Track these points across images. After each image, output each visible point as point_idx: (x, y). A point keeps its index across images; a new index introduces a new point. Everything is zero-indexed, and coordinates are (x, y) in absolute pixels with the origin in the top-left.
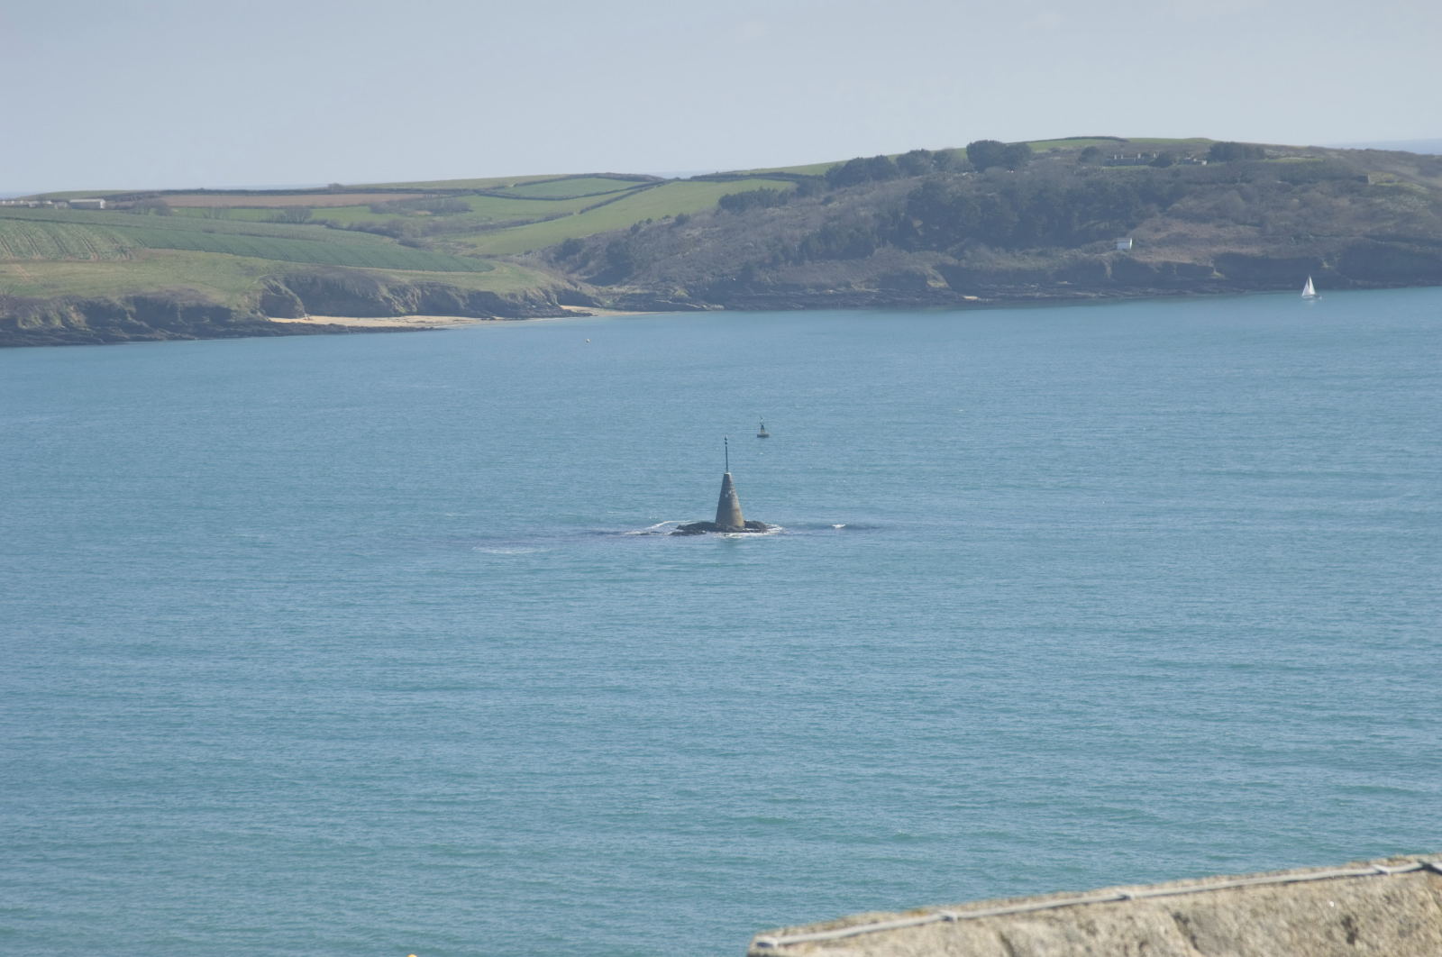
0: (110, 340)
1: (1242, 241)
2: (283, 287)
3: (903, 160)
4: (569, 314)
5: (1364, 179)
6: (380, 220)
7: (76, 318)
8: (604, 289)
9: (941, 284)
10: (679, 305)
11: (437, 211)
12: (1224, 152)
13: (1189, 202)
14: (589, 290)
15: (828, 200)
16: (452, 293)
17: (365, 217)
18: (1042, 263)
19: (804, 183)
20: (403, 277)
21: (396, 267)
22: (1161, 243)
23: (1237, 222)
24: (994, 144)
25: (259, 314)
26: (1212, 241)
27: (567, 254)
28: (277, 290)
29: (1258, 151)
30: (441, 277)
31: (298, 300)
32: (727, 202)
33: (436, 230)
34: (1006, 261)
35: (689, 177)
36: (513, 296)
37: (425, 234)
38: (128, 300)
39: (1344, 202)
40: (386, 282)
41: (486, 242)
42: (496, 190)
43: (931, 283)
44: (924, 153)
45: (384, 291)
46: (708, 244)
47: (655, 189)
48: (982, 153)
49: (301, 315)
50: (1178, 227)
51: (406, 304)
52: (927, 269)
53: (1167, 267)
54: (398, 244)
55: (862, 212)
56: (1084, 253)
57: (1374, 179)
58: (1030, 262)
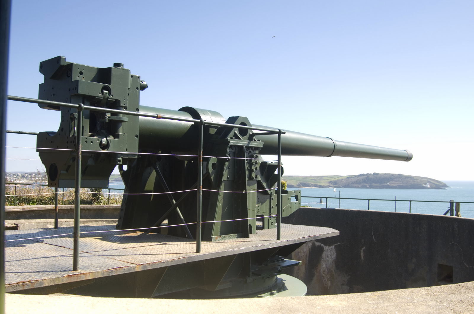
1: (401, 184)
3: (366, 174)
5: (413, 178)
6: (314, 179)
9: (369, 187)
11: (320, 178)
12: (399, 175)
13: (395, 180)
15: (358, 178)
18: (379, 185)
19: (355, 176)
21: (312, 182)
22: (392, 184)
23: (400, 182)
26: (397, 184)
27: (331, 182)
28: (299, 184)
29: (403, 175)
30: (316, 183)
31: (301, 185)
32: (347, 178)
33: (319, 180)
36: (324, 186)
39: (411, 180)
40: (311, 184)
41: (323, 181)
42: (327, 177)
44: (369, 174)
46: (345, 181)
47: (341, 177)
48: (374, 174)
49: (301, 187)
50: (394, 182)
52: (367, 185)
53: (392, 186)
54: (314, 181)
55: (361, 179)
56: (384, 184)
57: (414, 178)
58: (378, 185)
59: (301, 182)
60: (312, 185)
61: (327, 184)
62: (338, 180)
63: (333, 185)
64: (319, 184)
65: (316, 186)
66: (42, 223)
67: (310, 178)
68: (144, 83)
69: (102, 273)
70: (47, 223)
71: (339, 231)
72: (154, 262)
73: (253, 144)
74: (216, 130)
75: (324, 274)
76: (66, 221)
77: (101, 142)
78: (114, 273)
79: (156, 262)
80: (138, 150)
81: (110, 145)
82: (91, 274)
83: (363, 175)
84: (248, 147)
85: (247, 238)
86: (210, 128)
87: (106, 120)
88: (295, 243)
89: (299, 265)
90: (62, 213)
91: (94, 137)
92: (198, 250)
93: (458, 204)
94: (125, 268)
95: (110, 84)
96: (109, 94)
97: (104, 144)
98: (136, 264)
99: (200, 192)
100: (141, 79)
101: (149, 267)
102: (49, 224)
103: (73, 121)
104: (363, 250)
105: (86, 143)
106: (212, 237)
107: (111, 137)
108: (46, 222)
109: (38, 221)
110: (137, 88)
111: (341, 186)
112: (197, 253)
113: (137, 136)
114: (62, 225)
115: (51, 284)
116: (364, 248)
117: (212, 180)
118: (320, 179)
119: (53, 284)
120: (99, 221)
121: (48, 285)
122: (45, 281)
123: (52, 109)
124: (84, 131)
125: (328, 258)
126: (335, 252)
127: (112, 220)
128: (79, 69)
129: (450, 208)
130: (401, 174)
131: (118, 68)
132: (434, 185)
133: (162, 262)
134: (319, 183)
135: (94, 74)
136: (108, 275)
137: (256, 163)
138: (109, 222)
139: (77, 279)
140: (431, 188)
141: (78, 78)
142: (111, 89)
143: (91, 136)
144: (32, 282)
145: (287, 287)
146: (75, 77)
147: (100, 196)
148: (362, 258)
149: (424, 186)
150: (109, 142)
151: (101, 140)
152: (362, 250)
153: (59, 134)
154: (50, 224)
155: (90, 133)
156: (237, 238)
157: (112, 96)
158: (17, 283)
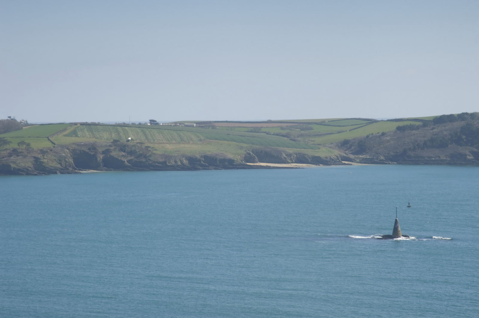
0: (196, 169)
2: (251, 153)
3: (459, 115)
4: (345, 164)
6: (284, 132)
7: (185, 162)
8: (356, 156)
9: (471, 157)
10: (382, 162)
11: (302, 129)
14: (352, 156)
15: (433, 129)
16: (306, 157)
17: (279, 131)
19: (425, 123)
20: (290, 151)
21: (288, 147)
25: (243, 162)
28: (249, 154)
30: (303, 151)
31: (256, 157)
32: (399, 128)
33: (302, 135)
35: (386, 120)
36: (326, 158)
37: (298, 137)
38: (202, 156)
40: (284, 152)
41: (318, 140)
42: (322, 123)
43: (468, 157)
44: (467, 114)
45: (284, 155)
46: (392, 142)
47: (375, 123)
49: (257, 162)
51: (291, 160)
52: (467, 153)
55: (445, 133)
61: (336, 153)
62: (368, 137)
67: (272, 131)
83: (450, 118)
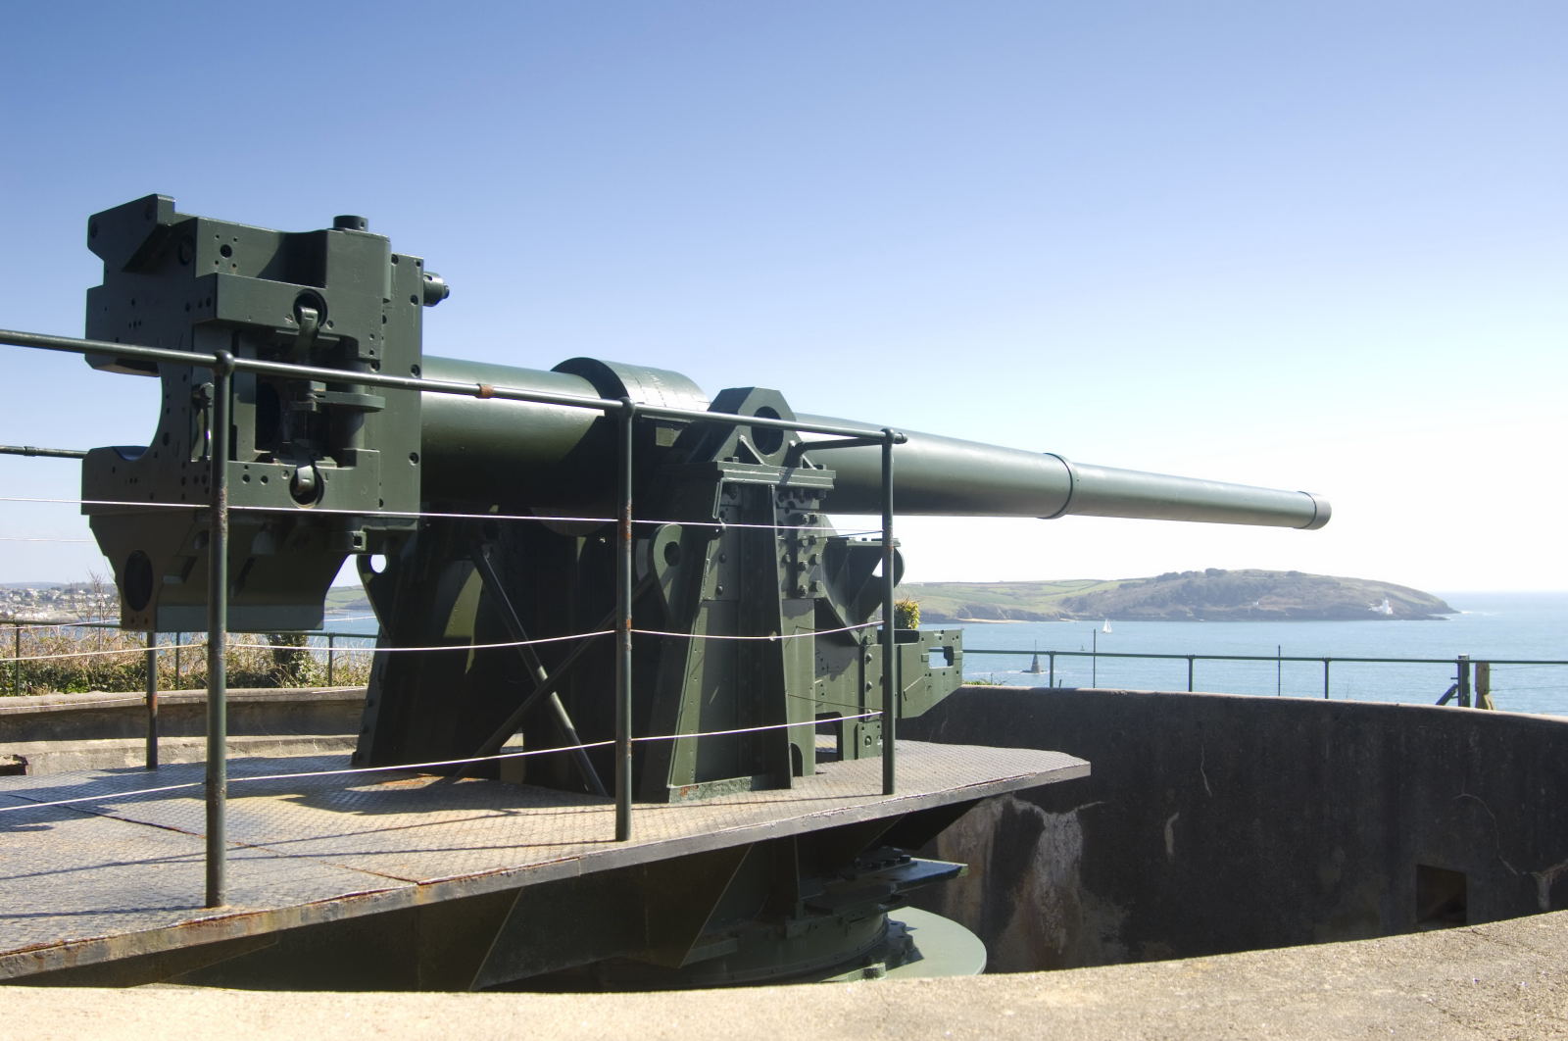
1: (1297, 604)
2: (962, 610)
3: (1184, 574)
5: (1337, 584)
6: (1010, 591)
8: (1077, 614)
11: (1031, 589)
12: (1292, 574)
13: (1278, 590)
14: (1071, 614)
15: (1155, 587)
17: (1004, 591)
18: (1228, 609)
19: (1148, 581)
20: (1006, 607)
21: (1005, 604)
22: (1268, 604)
23: (1295, 597)
24: (1215, 570)
26: (1285, 604)
27: (1067, 602)
29: (1305, 575)
30: (1021, 609)
31: (971, 614)
32: (1122, 586)
33: (1028, 595)
34: (1215, 609)
35: (1113, 580)
36: (1044, 615)
37: (1022, 596)
39: (1332, 592)
40: (1001, 608)
41: (1042, 599)
42: (1054, 584)
43: (1189, 615)
44: (1191, 572)
45: (1000, 611)
46: (1112, 599)
47: (1102, 584)
48: (1210, 572)
49: (969, 619)
50: (1274, 598)
51: (1006, 616)
52: (1187, 609)
53: (1269, 611)
54: (1011, 598)
55: (1166, 590)
56: (1241, 606)
57: (1342, 584)
58: (1222, 609)
59: (970, 602)
60: (1005, 612)
61: (1055, 610)
62: (1089, 594)
63: (1073, 611)
64: (1027, 609)
65: (1017, 615)
66: (105, 750)
67: (999, 591)
68: (436, 280)
69: (302, 914)
70: (125, 750)
71: (1088, 763)
72: (476, 873)
73: (799, 479)
74: (677, 434)
75: (1044, 904)
76: (185, 745)
77: (295, 480)
78: (344, 914)
79: (481, 872)
80: (418, 503)
81: (326, 487)
82: (264, 916)
83: (1173, 576)
84: (784, 491)
85: (783, 791)
86: (658, 429)
87: (311, 404)
88: (942, 803)
89: (960, 875)
90: (172, 718)
91: (272, 462)
92: (622, 833)
93: (1483, 666)
94: (377, 894)
95: (323, 287)
96: (319, 320)
97: (305, 486)
98: (415, 882)
99: (625, 640)
100: (425, 269)
101: (459, 890)
102: (130, 754)
103: (202, 411)
104: (1174, 826)
105: (245, 483)
106: (669, 790)
107: (329, 460)
108: (119, 750)
109: (91, 745)
110: (414, 300)
111: (1101, 615)
112: (619, 843)
113: (414, 457)
114: (173, 759)
115: (131, 954)
116: (1176, 817)
117: (667, 601)
118: (1032, 592)
119: (140, 953)
120: (297, 742)
121: (121, 956)
122: (111, 943)
123: (134, 371)
124: (238, 442)
125: (1056, 854)
126: (1079, 833)
127: (342, 740)
128: (218, 237)
129: (1456, 682)
130: (1299, 570)
131: (347, 233)
132: (1408, 607)
133: (503, 872)
134: (1030, 605)
135: (267, 255)
136: (322, 921)
137: (812, 541)
138: (329, 745)
139: (221, 933)
140: (1398, 615)
141: (217, 267)
142: (326, 301)
143: (261, 459)
144: (68, 945)
145: (922, 951)
146: (208, 263)
147: (301, 659)
148: (1170, 849)
149: (1375, 609)
150: (323, 477)
151: (296, 472)
152: (1168, 826)
153: (156, 456)
154: (133, 754)
155: (257, 448)
156: (752, 789)
157: (331, 324)
158: (18, 952)
